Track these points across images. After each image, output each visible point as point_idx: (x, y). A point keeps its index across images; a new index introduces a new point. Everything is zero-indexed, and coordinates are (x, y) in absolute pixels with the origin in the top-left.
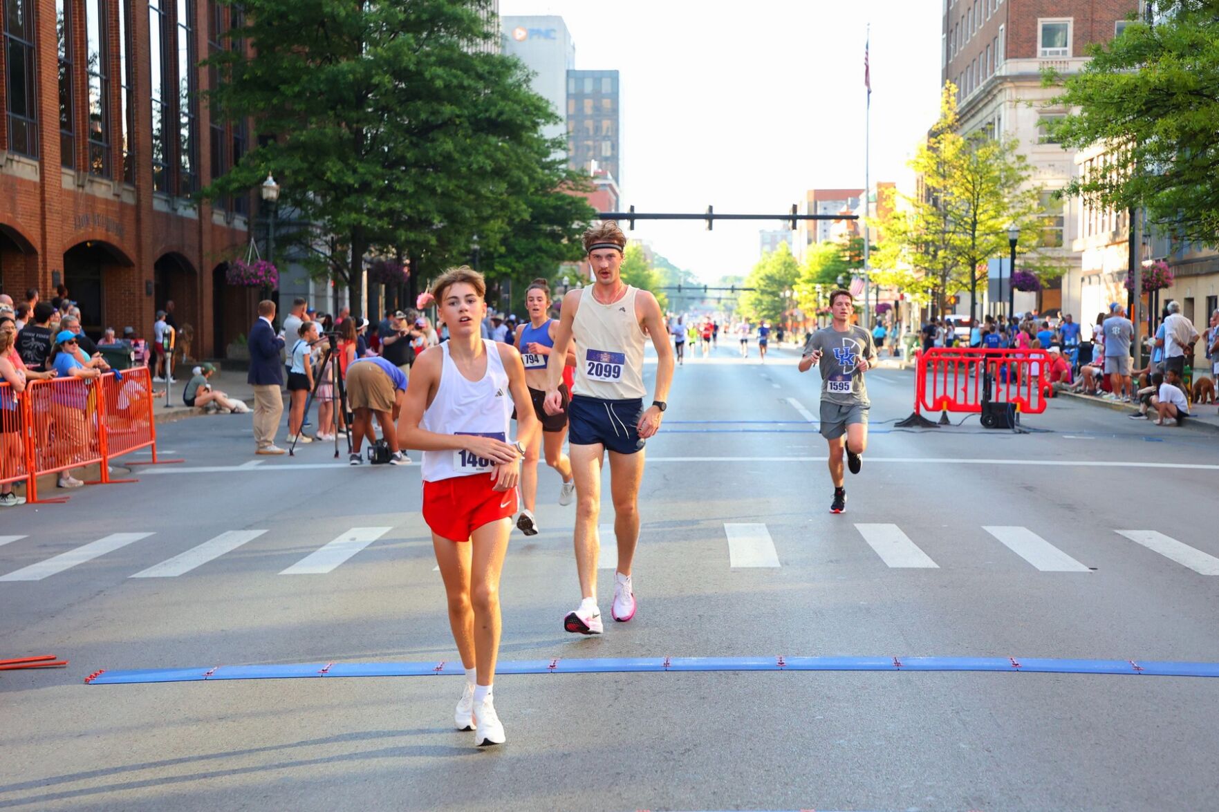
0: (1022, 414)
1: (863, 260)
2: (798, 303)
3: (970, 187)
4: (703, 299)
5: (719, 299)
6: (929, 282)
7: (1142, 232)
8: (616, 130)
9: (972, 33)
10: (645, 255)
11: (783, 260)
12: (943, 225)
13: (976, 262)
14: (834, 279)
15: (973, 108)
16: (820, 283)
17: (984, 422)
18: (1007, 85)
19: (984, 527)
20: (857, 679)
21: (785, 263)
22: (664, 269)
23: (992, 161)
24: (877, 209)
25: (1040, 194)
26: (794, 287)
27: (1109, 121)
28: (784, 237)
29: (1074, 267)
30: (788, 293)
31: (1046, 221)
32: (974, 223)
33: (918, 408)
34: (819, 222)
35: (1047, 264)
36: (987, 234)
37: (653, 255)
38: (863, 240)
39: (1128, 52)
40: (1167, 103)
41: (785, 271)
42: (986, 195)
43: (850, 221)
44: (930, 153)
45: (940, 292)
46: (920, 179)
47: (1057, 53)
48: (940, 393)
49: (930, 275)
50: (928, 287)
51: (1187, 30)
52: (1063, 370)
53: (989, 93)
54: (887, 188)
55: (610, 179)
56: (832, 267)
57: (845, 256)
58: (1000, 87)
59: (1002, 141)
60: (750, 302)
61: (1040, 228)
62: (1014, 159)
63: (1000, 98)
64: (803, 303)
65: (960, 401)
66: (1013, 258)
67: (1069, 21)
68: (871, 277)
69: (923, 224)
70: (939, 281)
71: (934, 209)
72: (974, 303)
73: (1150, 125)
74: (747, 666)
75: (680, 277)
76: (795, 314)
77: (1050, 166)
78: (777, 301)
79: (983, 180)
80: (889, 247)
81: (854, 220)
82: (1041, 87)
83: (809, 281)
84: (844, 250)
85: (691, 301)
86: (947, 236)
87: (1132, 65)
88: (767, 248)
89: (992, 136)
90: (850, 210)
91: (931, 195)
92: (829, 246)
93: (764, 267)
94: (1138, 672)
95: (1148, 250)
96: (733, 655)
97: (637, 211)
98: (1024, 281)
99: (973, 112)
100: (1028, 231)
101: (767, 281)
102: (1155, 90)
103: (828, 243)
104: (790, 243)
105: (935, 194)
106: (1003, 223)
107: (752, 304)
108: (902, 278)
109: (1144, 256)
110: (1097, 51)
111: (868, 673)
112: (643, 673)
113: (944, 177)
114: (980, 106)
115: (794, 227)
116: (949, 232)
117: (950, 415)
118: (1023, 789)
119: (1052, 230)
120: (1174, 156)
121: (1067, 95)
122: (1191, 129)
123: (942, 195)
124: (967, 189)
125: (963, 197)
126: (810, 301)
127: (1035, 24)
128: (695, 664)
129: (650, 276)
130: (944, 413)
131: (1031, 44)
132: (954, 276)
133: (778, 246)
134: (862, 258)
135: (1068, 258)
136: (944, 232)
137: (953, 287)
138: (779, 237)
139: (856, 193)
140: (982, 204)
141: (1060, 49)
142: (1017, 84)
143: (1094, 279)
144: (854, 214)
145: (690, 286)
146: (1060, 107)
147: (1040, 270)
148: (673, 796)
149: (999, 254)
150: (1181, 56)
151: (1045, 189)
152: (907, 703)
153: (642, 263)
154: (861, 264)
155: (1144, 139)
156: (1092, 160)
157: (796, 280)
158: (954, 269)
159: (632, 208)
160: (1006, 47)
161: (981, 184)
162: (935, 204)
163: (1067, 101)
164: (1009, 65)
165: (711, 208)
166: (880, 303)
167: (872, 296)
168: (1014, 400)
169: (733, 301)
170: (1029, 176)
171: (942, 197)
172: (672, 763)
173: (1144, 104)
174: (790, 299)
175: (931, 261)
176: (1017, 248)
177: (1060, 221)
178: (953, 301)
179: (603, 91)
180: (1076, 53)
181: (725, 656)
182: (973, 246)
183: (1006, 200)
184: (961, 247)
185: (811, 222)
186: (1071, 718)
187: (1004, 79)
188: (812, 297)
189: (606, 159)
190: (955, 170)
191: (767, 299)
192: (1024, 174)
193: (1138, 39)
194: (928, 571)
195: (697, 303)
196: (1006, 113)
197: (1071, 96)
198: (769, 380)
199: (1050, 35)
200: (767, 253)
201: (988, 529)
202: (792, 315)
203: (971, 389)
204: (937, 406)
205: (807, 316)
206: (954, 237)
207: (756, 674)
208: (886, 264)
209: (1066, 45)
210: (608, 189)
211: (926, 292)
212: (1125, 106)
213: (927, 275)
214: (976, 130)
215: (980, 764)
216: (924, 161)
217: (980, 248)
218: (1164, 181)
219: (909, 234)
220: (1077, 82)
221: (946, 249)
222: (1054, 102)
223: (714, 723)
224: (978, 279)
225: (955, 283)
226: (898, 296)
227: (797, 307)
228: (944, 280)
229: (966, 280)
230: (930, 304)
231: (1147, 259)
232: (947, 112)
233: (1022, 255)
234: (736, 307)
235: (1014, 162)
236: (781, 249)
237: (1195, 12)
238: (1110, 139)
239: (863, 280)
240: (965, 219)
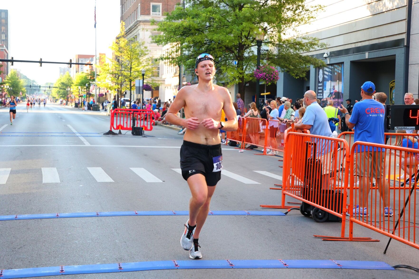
0: (145, 131)
1: (95, 79)
2: (72, 93)
3: (130, 56)
4: (39, 90)
5: (45, 91)
6: (116, 87)
7: (183, 73)
8: (7, 31)
9: (130, 6)
10: (18, 74)
11: (67, 78)
12: (121, 68)
13: (131, 81)
14: (85, 85)
15: (130, 30)
16: (80, 86)
17: (133, 133)
18: (141, 23)
19: (130, 168)
20: (83, 220)
21: (68, 79)
22: (25, 80)
23: (136, 48)
24: (99, 62)
25: (152, 59)
26: (71, 87)
27: (172, 37)
28: (68, 70)
29: (163, 83)
30: (69, 89)
31: (154, 68)
32: (131, 68)
33: (111, 128)
34: (80, 65)
35: (154, 82)
36: (135, 72)
37: (21, 74)
38: (95, 72)
39: (177, 16)
40: (189, 33)
41: (68, 81)
42: (135, 59)
43: (90, 66)
44: (116, 44)
45: (120, 90)
46: (114, 53)
47: (157, 14)
48: (118, 124)
49: (117, 84)
50: (116, 89)
51: (195, 10)
52: (159, 117)
53: (135, 26)
54: (102, 55)
55: (5, 48)
56: (84, 81)
57: (88, 77)
58: (139, 24)
59: (140, 42)
60: (56, 92)
61: (152, 71)
62: (144, 48)
63: (139, 27)
64: (74, 92)
65: (125, 126)
66: (143, 80)
67: (160, 4)
68: (97, 85)
69: (114, 68)
70: (119, 87)
71: (118, 63)
72: (131, 94)
73: (184, 39)
74: (45, 217)
75: (31, 83)
76: (71, 96)
77: (155, 50)
78: (65, 92)
79: (134, 54)
80: (103, 75)
81: (92, 65)
82: (150, 25)
83: (76, 85)
84: (88, 75)
85: (35, 91)
86: (122, 72)
87: (178, 20)
88: (62, 73)
89: (137, 40)
90: (90, 62)
91: (117, 59)
92: (83, 74)
93: (61, 80)
94: (175, 214)
95: (185, 79)
96: (41, 213)
97: (14, 59)
98: (147, 88)
99: (130, 32)
100: (148, 71)
101: (62, 85)
102: (185, 28)
103: (83, 73)
104: (70, 72)
105: (118, 58)
106: (140, 68)
107: (57, 92)
108: (107, 85)
109: (184, 81)
110: (167, 15)
111: (87, 218)
112: (7, 221)
113: (121, 52)
114: (133, 29)
115: (71, 67)
116: (123, 71)
117: (122, 131)
118: (135, 255)
119: (155, 71)
120: (192, 49)
121: (158, 28)
122: (196, 41)
123: (120, 58)
124: (128, 57)
125: (127, 59)
126: (77, 92)
127: (150, 4)
128: (27, 217)
129: (19, 82)
130: (120, 130)
131: (148, 11)
132: (125, 85)
133: (66, 73)
134: (94, 78)
135: (161, 81)
136: (121, 70)
137: (124, 89)
138: (66, 70)
139: (92, 56)
140: (133, 62)
141: (158, 13)
142: (145, 23)
143: (169, 87)
144: (92, 63)
145: (34, 86)
146: (157, 32)
147: (152, 84)
148: (14, 264)
149: (139, 78)
150: (193, 18)
151: (153, 58)
152: (100, 228)
153: (17, 77)
154: (94, 80)
155: (182, 44)
156: (168, 49)
157: (72, 85)
158: (124, 83)
159: (12, 58)
160: (141, 11)
161: (133, 55)
162: (118, 61)
163: (158, 30)
164: (142, 17)
165: (41, 59)
166: (100, 93)
167: (98, 91)
168: (142, 126)
169: (50, 91)
170: (148, 53)
171: (120, 59)
172: (15, 252)
173: (182, 32)
174: (70, 91)
175: (117, 80)
176: (145, 77)
177: (159, 68)
178: (124, 93)
179: (2, 17)
180: (163, 15)
181: (38, 214)
182: (131, 75)
183: (141, 61)
184: (127, 76)
185: (77, 65)
186: (152, 230)
187: (140, 21)
188: (77, 91)
189: (3, 40)
190: (125, 50)
191: (62, 91)
192: (147, 53)
193: (180, 12)
194: (111, 183)
195: (37, 92)
196: (141, 33)
197: (160, 28)
198: (61, 118)
199: (155, 8)
200: (62, 75)
201: (131, 168)
202: (70, 96)
203: (129, 122)
204: (118, 128)
205: (76, 97)
206: (125, 72)
207: (48, 220)
208: (102, 81)
209: (160, 12)
210: (4, 51)
211: (115, 90)
212: (176, 32)
213: (116, 84)
214: (131, 37)
215: (122, 247)
216: (115, 47)
217: (133, 76)
218: (189, 57)
219: (110, 71)
220: (161, 24)
221: (122, 76)
222: (155, 30)
223: (32, 237)
224: (132, 86)
225: (125, 87)
226: (106, 91)
227: (72, 94)
228: (121, 86)
229: (128, 86)
230: (117, 94)
231: (184, 82)
232: (122, 31)
233: (146, 79)
234: (51, 93)
235: (143, 49)
236: (67, 74)
237: (197, 4)
238: (172, 43)
239: (95, 85)
240: (128, 66)
